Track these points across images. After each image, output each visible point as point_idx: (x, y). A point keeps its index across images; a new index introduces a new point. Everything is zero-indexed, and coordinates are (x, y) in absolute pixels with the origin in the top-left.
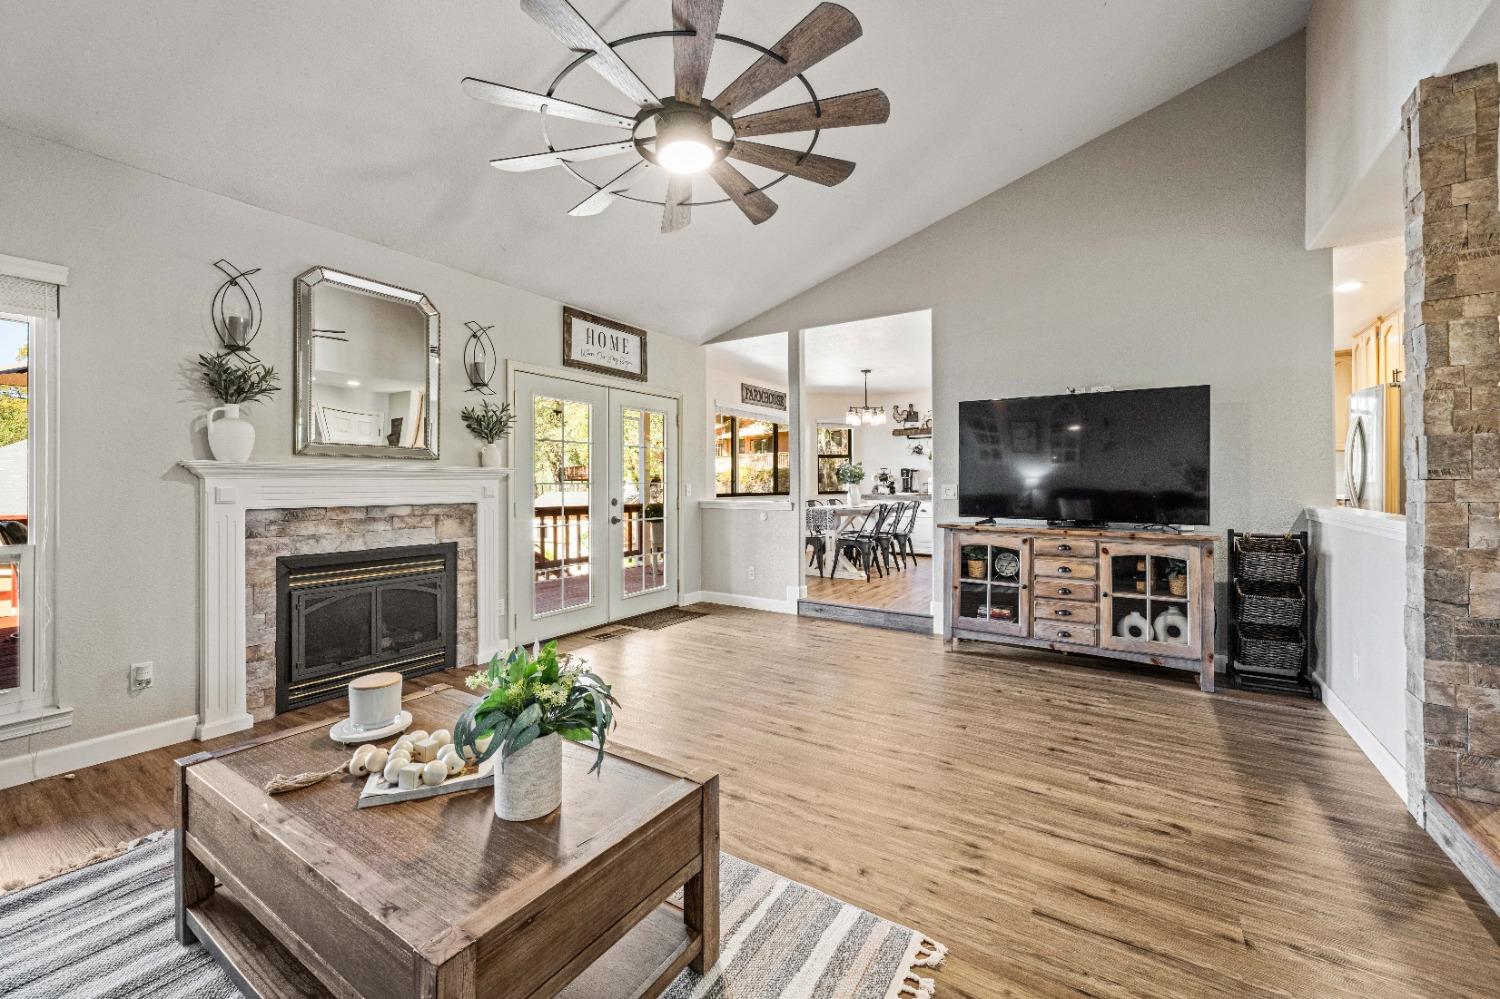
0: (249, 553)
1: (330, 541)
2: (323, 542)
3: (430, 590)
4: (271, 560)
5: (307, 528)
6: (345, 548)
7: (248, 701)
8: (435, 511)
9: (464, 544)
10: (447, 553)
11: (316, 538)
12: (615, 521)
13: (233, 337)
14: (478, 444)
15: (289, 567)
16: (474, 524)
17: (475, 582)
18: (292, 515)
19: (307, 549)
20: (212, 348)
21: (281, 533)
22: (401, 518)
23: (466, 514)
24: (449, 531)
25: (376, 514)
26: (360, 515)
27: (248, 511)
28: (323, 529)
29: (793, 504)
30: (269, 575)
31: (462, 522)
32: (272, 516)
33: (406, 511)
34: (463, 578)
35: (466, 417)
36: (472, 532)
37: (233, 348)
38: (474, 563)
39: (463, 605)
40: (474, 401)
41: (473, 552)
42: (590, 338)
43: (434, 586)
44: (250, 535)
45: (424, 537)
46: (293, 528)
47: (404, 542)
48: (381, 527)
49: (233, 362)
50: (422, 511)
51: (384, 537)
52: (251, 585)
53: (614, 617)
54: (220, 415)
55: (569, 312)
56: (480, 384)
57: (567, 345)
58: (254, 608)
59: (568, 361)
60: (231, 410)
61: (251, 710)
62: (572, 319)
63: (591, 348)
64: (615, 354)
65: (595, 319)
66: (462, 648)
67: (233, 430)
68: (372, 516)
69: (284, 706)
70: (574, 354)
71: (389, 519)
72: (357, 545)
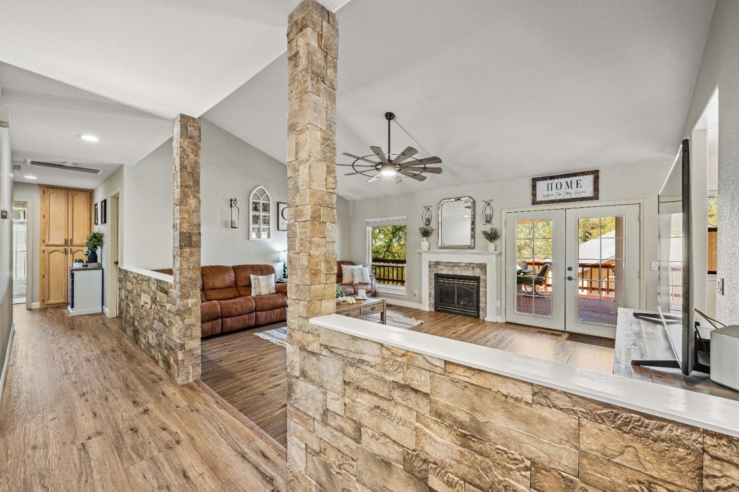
0: (429, 271)
1: (445, 271)
2: (443, 271)
3: (471, 290)
4: (434, 273)
5: (440, 267)
6: (448, 273)
7: (429, 305)
8: (472, 265)
9: (482, 277)
10: (477, 279)
11: (442, 269)
12: (570, 278)
13: (428, 221)
14: (488, 241)
15: (438, 276)
16: (486, 271)
17: (486, 291)
18: (437, 263)
19: (440, 272)
20: (423, 225)
21: (435, 267)
22: (463, 266)
23: (483, 267)
24: (477, 273)
26: (452, 265)
27: (429, 261)
28: (443, 267)
30: (433, 277)
31: (482, 270)
32: (433, 263)
34: (481, 289)
35: (485, 233)
36: (485, 273)
37: (428, 225)
38: (486, 285)
39: (482, 299)
40: (488, 228)
41: (485, 281)
42: (550, 187)
43: (473, 289)
44: (430, 267)
45: (469, 273)
46: (437, 266)
47: (463, 274)
48: (457, 268)
49: (427, 228)
50: (469, 265)
51: (458, 272)
52: (430, 278)
54: (423, 240)
55: (535, 180)
56: (488, 222)
57: (534, 195)
58: (430, 284)
59: (535, 202)
60: (425, 239)
61: (429, 307)
62: (537, 182)
63: (550, 192)
64: (569, 190)
65: (552, 178)
66: (481, 313)
67: (425, 243)
68: (455, 265)
69: (436, 310)
70: (539, 198)
71: (459, 267)
72: (451, 273)
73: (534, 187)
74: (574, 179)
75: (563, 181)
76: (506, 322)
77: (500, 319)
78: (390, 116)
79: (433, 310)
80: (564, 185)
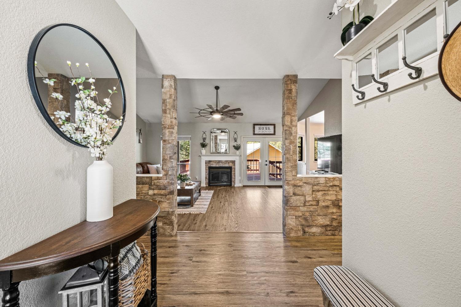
0: (206, 166)
4: (208, 167)
5: (212, 163)
6: (216, 166)
8: (228, 161)
9: (233, 167)
10: (230, 168)
11: (213, 164)
12: (266, 165)
13: (204, 139)
14: (236, 151)
15: (210, 168)
16: (235, 164)
17: (235, 173)
18: (210, 161)
19: (212, 166)
20: (202, 141)
21: (209, 163)
22: (223, 162)
23: (233, 162)
24: (231, 165)
25: (220, 161)
27: (206, 161)
28: (213, 163)
29: (305, 163)
30: (208, 168)
32: (208, 161)
33: (224, 161)
34: (233, 172)
35: (234, 146)
36: (234, 165)
37: (204, 141)
38: (235, 170)
39: (233, 177)
40: (235, 144)
41: (235, 169)
42: (260, 129)
43: (228, 173)
44: (206, 163)
45: (227, 165)
46: (210, 163)
47: (224, 166)
48: (221, 163)
49: (204, 143)
50: (226, 161)
51: (221, 165)
52: (206, 169)
53: (266, 185)
54: (202, 149)
55: (254, 125)
56: (236, 141)
57: (254, 131)
58: (206, 172)
59: (254, 134)
60: (203, 148)
61: (206, 184)
62: (255, 126)
63: (260, 131)
64: (266, 130)
65: (261, 125)
66: (233, 183)
67: (204, 151)
68: (219, 162)
69: (209, 185)
70: (256, 133)
71: (222, 162)
72: (218, 166)
73: (254, 128)
74: (268, 126)
75: (264, 126)
76: (243, 186)
77: (241, 185)
78: (217, 88)
79: (207, 186)
80: (265, 129)
